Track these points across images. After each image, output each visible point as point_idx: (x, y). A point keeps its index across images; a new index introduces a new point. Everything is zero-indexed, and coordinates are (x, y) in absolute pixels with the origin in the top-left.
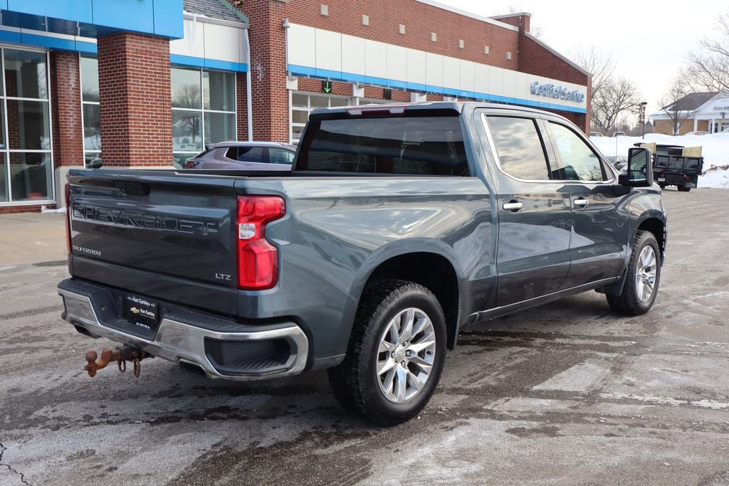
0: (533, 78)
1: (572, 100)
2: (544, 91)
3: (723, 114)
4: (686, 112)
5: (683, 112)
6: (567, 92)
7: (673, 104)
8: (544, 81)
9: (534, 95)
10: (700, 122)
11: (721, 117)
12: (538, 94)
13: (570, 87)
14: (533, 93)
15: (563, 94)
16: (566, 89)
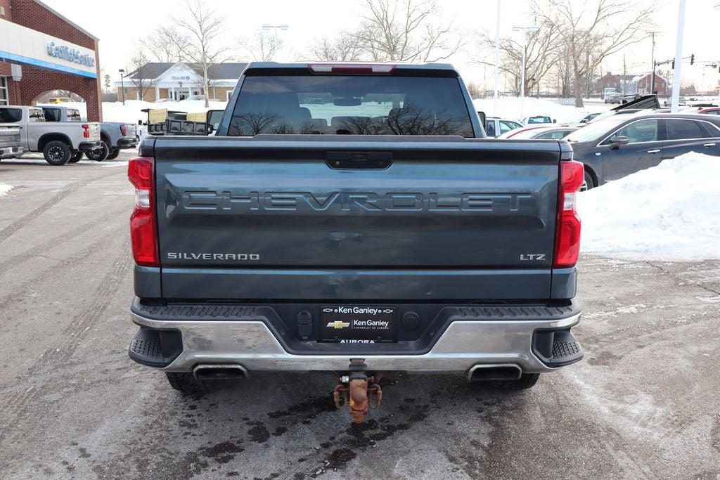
0: (49, 39)
1: (85, 64)
2: (61, 53)
3: (181, 83)
4: (149, 80)
5: (147, 80)
6: (79, 55)
7: (138, 70)
8: (59, 43)
9: (51, 57)
10: (161, 90)
11: (179, 86)
12: (55, 56)
13: (83, 51)
14: (50, 54)
15: (77, 58)
16: (78, 52)
